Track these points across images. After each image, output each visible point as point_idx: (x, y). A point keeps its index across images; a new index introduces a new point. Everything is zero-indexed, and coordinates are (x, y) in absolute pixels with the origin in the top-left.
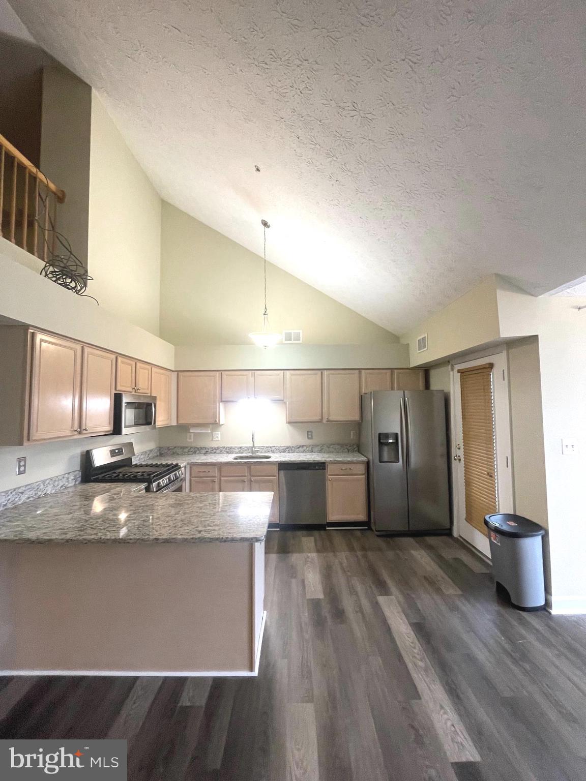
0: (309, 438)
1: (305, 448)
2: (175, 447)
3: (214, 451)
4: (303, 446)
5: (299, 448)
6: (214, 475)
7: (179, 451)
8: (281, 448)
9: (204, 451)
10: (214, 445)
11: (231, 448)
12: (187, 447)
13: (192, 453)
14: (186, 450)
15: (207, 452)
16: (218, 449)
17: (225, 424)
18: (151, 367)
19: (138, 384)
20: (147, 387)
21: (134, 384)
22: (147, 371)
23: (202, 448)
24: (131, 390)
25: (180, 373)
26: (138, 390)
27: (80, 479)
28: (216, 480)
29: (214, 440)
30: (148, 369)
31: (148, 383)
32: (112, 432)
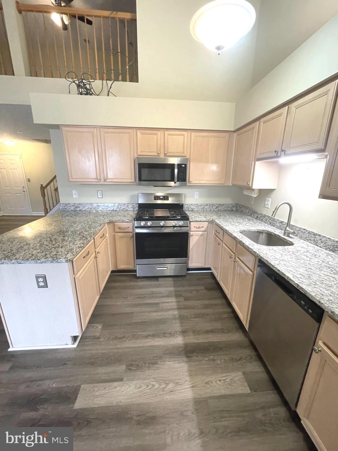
2: (243, 206)
3: (262, 218)
7: (244, 210)
10: (265, 212)
12: (247, 208)
14: (247, 211)
16: (264, 217)
17: (276, 190)
18: (189, 132)
19: (166, 150)
20: (183, 152)
21: (162, 150)
22: (183, 137)
23: (255, 212)
24: (156, 154)
25: (238, 132)
26: (166, 154)
27: (138, 209)
28: (221, 244)
29: (265, 206)
30: (184, 135)
31: (184, 147)
32: (136, 183)
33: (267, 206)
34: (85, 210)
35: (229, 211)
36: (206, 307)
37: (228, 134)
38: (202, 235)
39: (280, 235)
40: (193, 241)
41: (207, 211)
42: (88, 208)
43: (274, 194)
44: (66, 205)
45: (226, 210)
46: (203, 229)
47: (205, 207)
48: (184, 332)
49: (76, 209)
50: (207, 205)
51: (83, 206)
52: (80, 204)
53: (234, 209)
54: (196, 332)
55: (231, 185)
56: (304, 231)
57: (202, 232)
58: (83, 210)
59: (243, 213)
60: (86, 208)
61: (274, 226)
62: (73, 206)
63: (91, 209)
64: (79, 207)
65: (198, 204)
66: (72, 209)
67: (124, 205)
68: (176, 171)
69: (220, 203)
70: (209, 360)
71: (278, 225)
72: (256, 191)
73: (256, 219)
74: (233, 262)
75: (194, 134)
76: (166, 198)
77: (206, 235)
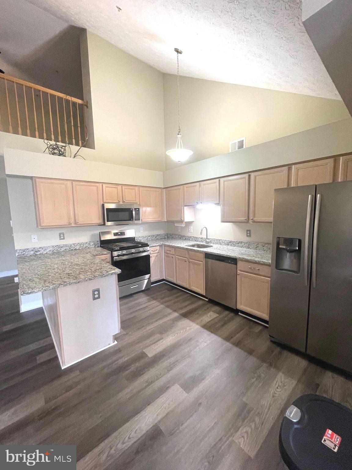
0: (247, 236)
1: (243, 244)
2: (173, 234)
3: (189, 238)
4: (241, 242)
5: (238, 243)
6: (186, 257)
8: (226, 242)
9: (184, 238)
10: (189, 235)
11: (197, 238)
12: (177, 235)
16: (191, 238)
17: (194, 222)
18: (138, 187)
19: (124, 198)
20: (135, 200)
21: (121, 198)
22: (134, 190)
23: (183, 236)
24: (117, 202)
25: (167, 189)
26: (124, 201)
27: (99, 245)
28: (174, 257)
29: (189, 231)
30: (135, 189)
31: (135, 197)
32: (103, 224)
33: (191, 231)
34: (47, 253)
35: (163, 238)
36: (177, 297)
37: (160, 189)
38: (157, 256)
39: (204, 244)
40: (152, 260)
41: (150, 240)
42: (50, 251)
43: (193, 224)
44: (24, 250)
45: (161, 239)
46: (157, 251)
47: (148, 238)
48: (175, 311)
49: (36, 253)
50: (149, 236)
51: (44, 249)
52: (40, 248)
53: (166, 237)
54: (181, 309)
55: (166, 220)
56: (214, 240)
57: (156, 254)
58: (44, 253)
59: (174, 238)
60: (47, 251)
61: (198, 241)
62: (32, 250)
63: (53, 251)
64: (39, 251)
65: (143, 236)
66: (31, 254)
67: (86, 243)
68: (134, 213)
69: (157, 234)
70: (196, 314)
71: (200, 240)
72: (184, 223)
73: (185, 240)
74: (187, 264)
75: (141, 189)
76: (123, 234)
77: (159, 256)
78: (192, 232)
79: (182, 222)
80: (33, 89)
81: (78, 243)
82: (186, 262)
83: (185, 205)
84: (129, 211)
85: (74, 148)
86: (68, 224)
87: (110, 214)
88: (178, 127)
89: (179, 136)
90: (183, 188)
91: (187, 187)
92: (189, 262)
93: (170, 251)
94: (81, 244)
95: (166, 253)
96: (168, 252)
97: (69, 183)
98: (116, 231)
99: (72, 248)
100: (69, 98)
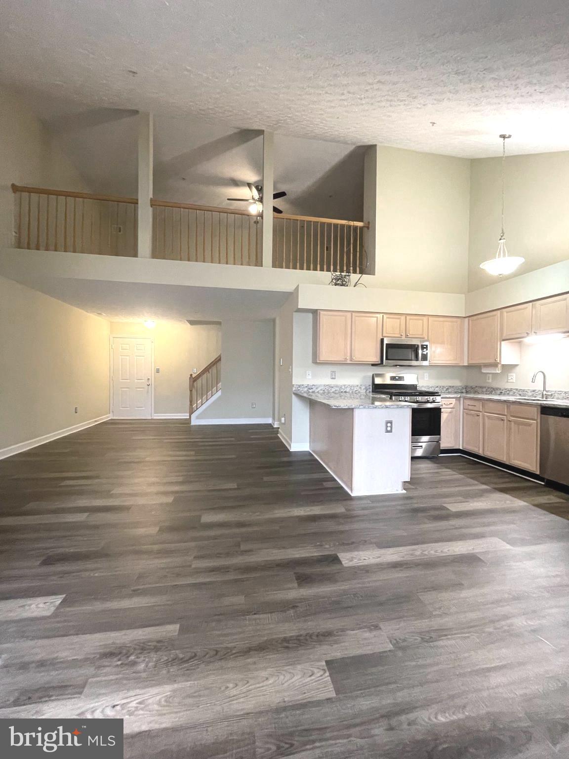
2: (476, 387)
3: (508, 392)
6: (503, 413)
7: (480, 390)
9: (498, 392)
10: (509, 386)
11: (523, 391)
12: (485, 387)
13: (488, 393)
14: (484, 390)
15: (501, 393)
16: (511, 391)
17: (518, 366)
18: (427, 317)
19: (408, 332)
20: (422, 335)
21: (404, 332)
24: (399, 336)
25: (470, 318)
26: (408, 335)
27: (371, 390)
28: (481, 415)
29: (509, 381)
30: (422, 320)
31: (423, 330)
32: (380, 363)
33: (511, 381)
34: (318, 392)
35: (459, 392)
37: (459, 319)
40: (444, 417)
42: (321, 390)
43: (517, 369)
44: (300, 386)
46: (451, 406)
47: (436, 389)
49: (309, 391)
50: (437, 387)
51: (316, 387)
52: (313, 385)
53: (464, 391)
55: (466, 364)
57: (451, 409)
58: (316, 391)
59: (479, 393)
60: (319, 389)
61: (525, 396)
62: (306, 387)
63: (324, 390)
64: (312, 388)
65: (428, 386)
66: (304, 391)
67: (357, 386)
68: (420, 350)
69: (450, 385)
71: (530, 394)
72: (500, 366)
73: (499, 395)
74: (505, 424)
75: (431, 319)
76: (401, 378)
77: (454, 412)
78: (515, 381)
79: (495, 365)
80: (299, 221)
81: (349, 385)
82: (502, 422)
83: (504, 338)
84: (415, 348)
85: (354, 277)
86: (344, 360)
87: (390, 350)
88: (501, 230)
89: (502, 241)
90: (502, 314)
91: (507, 312)
92: (509, 421)
93: (475, 406)
94: (351, 386)
95: (466, 409)
96: (470, 407)
97: (349, 315)
98: (394, 375)
99: (342, 390)
100: (352, 223)
